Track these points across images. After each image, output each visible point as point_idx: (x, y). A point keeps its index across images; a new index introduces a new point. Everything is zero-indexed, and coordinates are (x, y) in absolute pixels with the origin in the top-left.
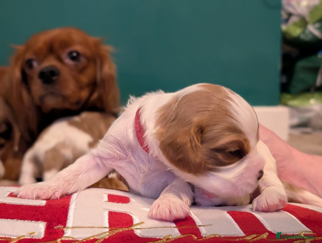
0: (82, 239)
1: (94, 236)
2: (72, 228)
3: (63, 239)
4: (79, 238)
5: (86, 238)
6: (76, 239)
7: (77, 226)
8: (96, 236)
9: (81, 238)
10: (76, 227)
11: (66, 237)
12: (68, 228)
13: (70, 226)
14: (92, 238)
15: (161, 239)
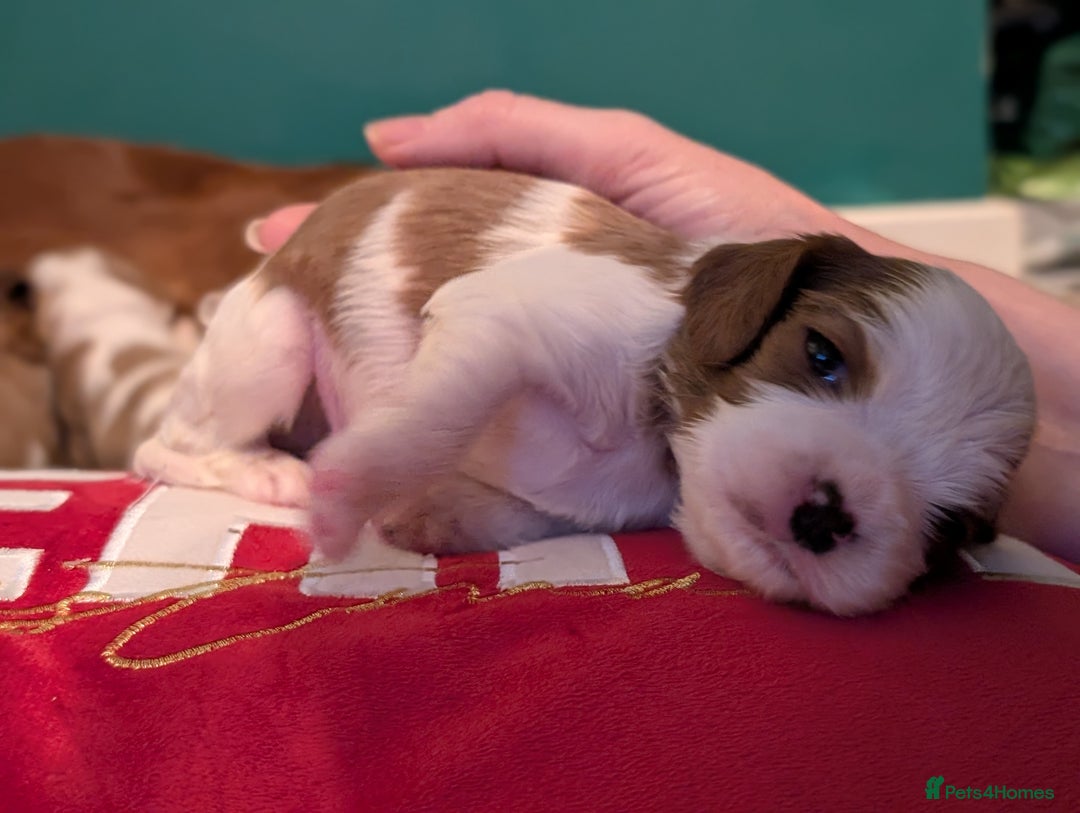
0: (133, 600)
1: (172, 591)
2: (118, 564)
3: (78, 599)
4: (124, 596)
5: (145, 596)
6: (116, 600)
7: (133, 558)
8: (178, 590)
9: (130, 595)
10: (128, 563)
11: (88, 593)
12: (103, 563)
13: (112, 560)
14: (162, 598)
15: (372, 601)
